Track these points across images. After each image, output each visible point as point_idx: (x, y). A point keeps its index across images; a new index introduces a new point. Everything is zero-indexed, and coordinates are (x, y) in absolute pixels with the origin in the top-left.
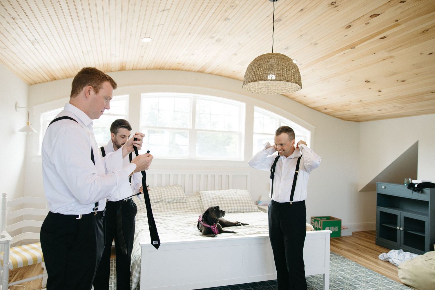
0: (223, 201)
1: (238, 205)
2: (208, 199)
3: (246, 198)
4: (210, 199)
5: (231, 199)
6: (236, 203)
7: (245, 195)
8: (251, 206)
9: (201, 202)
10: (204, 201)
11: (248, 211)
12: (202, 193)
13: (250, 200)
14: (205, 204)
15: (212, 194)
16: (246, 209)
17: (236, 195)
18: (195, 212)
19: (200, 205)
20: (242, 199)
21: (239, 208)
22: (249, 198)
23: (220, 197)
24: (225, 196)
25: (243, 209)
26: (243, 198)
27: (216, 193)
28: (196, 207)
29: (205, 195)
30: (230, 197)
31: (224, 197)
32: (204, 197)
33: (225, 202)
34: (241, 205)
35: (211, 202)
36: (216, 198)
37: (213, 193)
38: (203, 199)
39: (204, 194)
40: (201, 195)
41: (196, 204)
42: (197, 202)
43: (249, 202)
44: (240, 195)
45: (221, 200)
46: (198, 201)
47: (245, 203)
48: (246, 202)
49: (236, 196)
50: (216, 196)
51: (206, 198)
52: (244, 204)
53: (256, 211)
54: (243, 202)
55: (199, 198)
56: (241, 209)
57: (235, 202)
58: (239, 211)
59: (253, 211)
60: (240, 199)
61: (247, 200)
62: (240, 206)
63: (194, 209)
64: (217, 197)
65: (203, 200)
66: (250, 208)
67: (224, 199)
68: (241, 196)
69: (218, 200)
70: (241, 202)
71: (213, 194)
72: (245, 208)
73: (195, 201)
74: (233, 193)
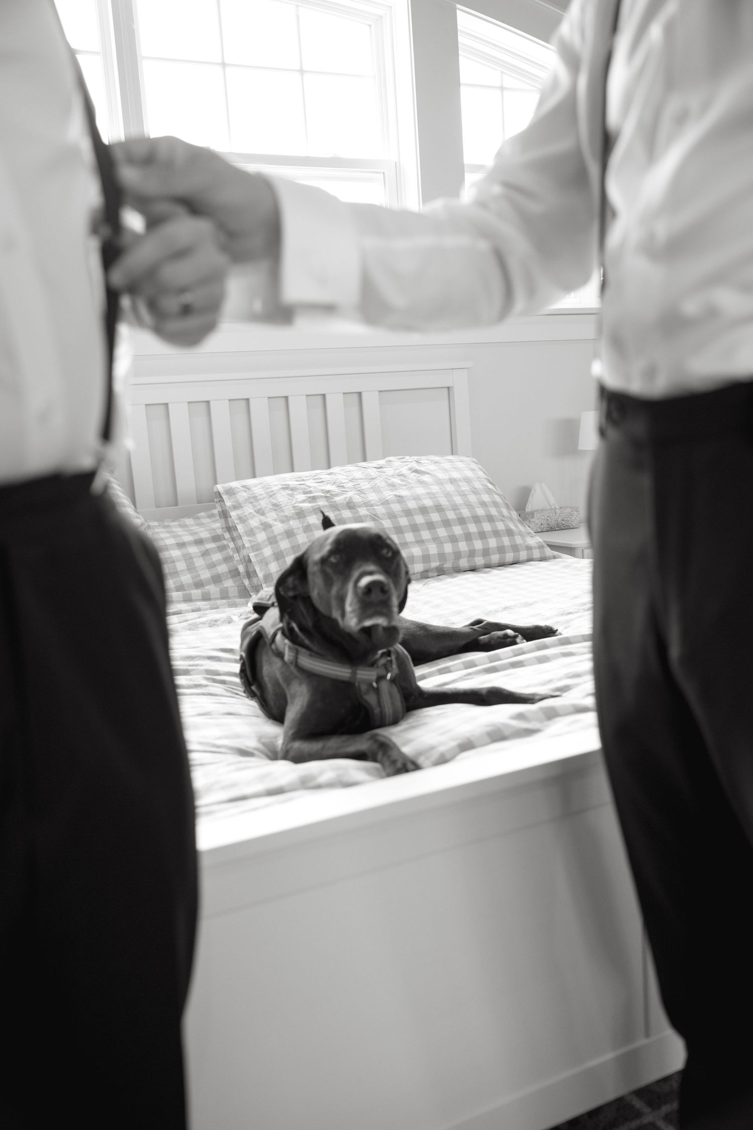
1: (442, 532)
2: (271, 517)
3: (475, 492)
4: (285, 520)
5: (396, 508)
6: (431, 526)
7: (468, 480)
8: (510, 533)
9: (232, 545)
10: (251, 532)
11: (495, 558)
12: (231, 492)
13: (495, 504)
14: (257, 548)
15: (286, 488)
16: (486, 552)
17: (421, 483)
18: (206, 598)
19: (228, 559)
20: (458, 500)
21: (448, 548)
22: (489, 491)
24: (361, 492)
25: (472, 553)
26: (463, 495)
27: (311, 483)
28: (205, 575)
29: (254, 499)
30: (389, 495)
31: (357, 499)
32: (248, 509)
34: (458, 530)
35: (289, 534)
37: (293, 483)
38: (242, 520)
39: (242, 496)
40: (229, 504)
41: (205, 554)
42: (210, 546)
43: (493, 511)
44: (439, 482)
45: (348, 513)
46: (216, 538)
47: (477, 519)
48: (480, 512)
49: (420, 491)
50: (314, 499)
51: (261, 512)
52: (472, 528)
53: (536, 554)
54: (466, 513)
55: (218, 525)
56: (458, 555)
57: (419, 519)
58: (448, 565)
59: (523, 555)
60: (444, 502)
61: (483, 504)
62: (453, 539)
63: (199, 585)
65: (240, 528)
66: (506, 541)
68: (450, 488)
70: (451, 515)
71: (293, 489)
72: (478, 545)
73: (199, 542)
74: (400, 475)
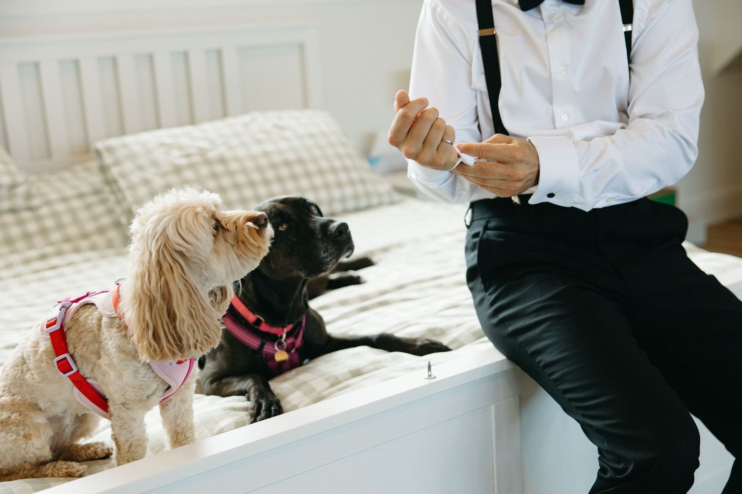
0: (231, 174)
2: (150, 173)
3: (331, 145)
4: (164, 175)
5: (263, 162)
7: (324, 135)
8: (363, 182)
9: (112, 198)
10: (132, 187)
11: (351, 204)
12: (110, 150)
13: (349, 156)
15: (162, 145)
16: (343, 200)
17: (285, 138)
18: (93, 248)
19: (110, 212)
20: (318, 153)
23: (212, 155)
24: (231, 148)
26: (321, 148)
28: (90, 227)
29: (132, 156)
30: (256, 149)
31: (228, 154)
32: (128, 166)
33: (241, 179)
36: (192, 166)
37: (169, 141)
38: (124, 176)
39: (121, 153)
40: (108, 159)
41: (88, 207)
42: (92, 199)
43: (348, 163)
44: (300, 137)
45: (219, 168)
46: (97, 192)
47: (334, 171)
48: (337, 163)
49: (283, 145)
50: (188, 156)
53: (386, 199)
54: (324, 165)
55: (96, 179)
57: (284, 172)
59: (375, 201)
60: (304, 154)
61: (339, 157)
63: (85, 236)
64: (196, 159)
65: (122, 183)
66: (360, 189)
67: (234, 166)
68: (310, 142)
69: (203, 170)
70: (312, 167)
71: (168, 146)
72: (336, 193)
73: (81, 196)
74: (265, 131)
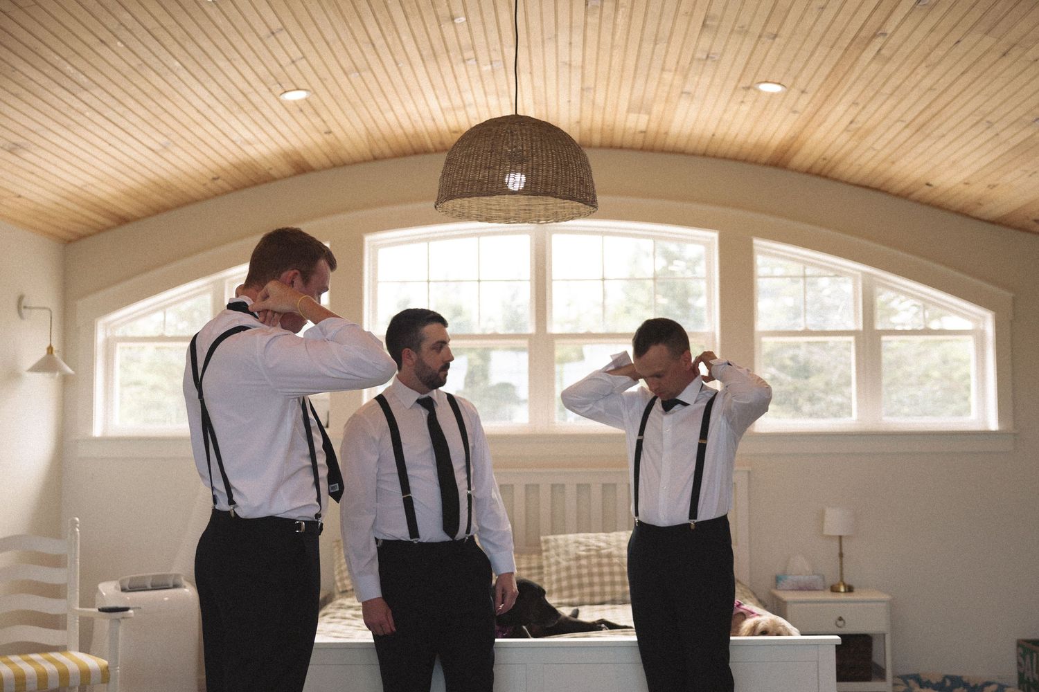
0: (611, 564)
2: (562, 558)
4: (569, 560)
10: (549, 565)
12: (547, 542)
14: (550, 575)
15: (576, 542)
23: (603, 552)
24: (620, 549)
27: (593, 541)
29: (557, 547)
31: (615, 553)
32: (553, 552)
33: (617, 569)
35: (568, 569)
36: (588, 557)
37: (582, 540)
38: (547, 558)
39: (552, 545)
40: (543, 548)
45: (605, 561)
50: (589, 550)
51: (558, 555)
64: (593, 553)
65: (544, 563)
67: (616, 560)
69: (594, 561)
71: (581, 544)
